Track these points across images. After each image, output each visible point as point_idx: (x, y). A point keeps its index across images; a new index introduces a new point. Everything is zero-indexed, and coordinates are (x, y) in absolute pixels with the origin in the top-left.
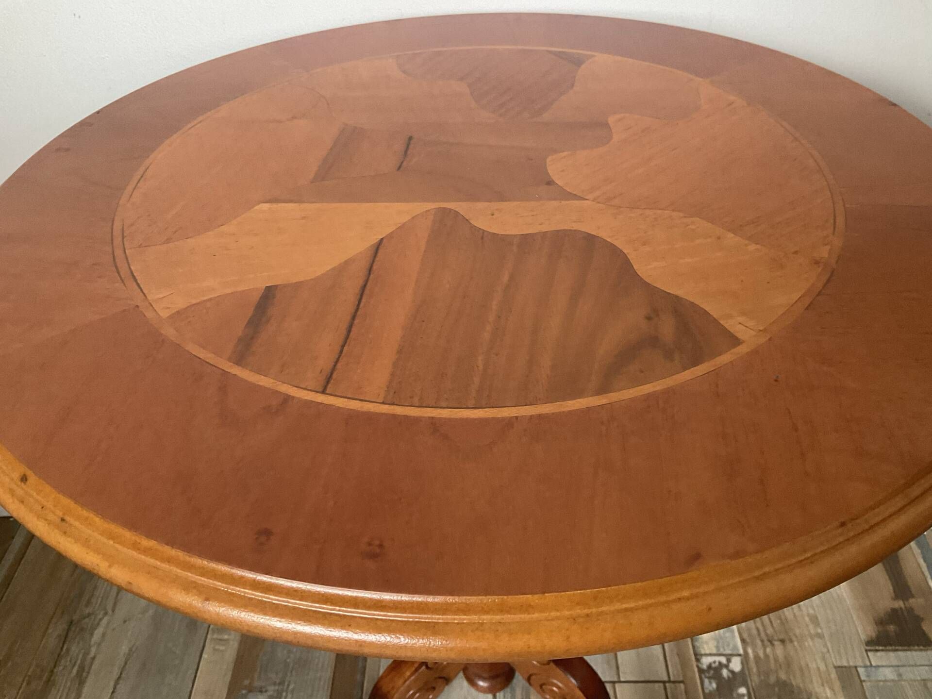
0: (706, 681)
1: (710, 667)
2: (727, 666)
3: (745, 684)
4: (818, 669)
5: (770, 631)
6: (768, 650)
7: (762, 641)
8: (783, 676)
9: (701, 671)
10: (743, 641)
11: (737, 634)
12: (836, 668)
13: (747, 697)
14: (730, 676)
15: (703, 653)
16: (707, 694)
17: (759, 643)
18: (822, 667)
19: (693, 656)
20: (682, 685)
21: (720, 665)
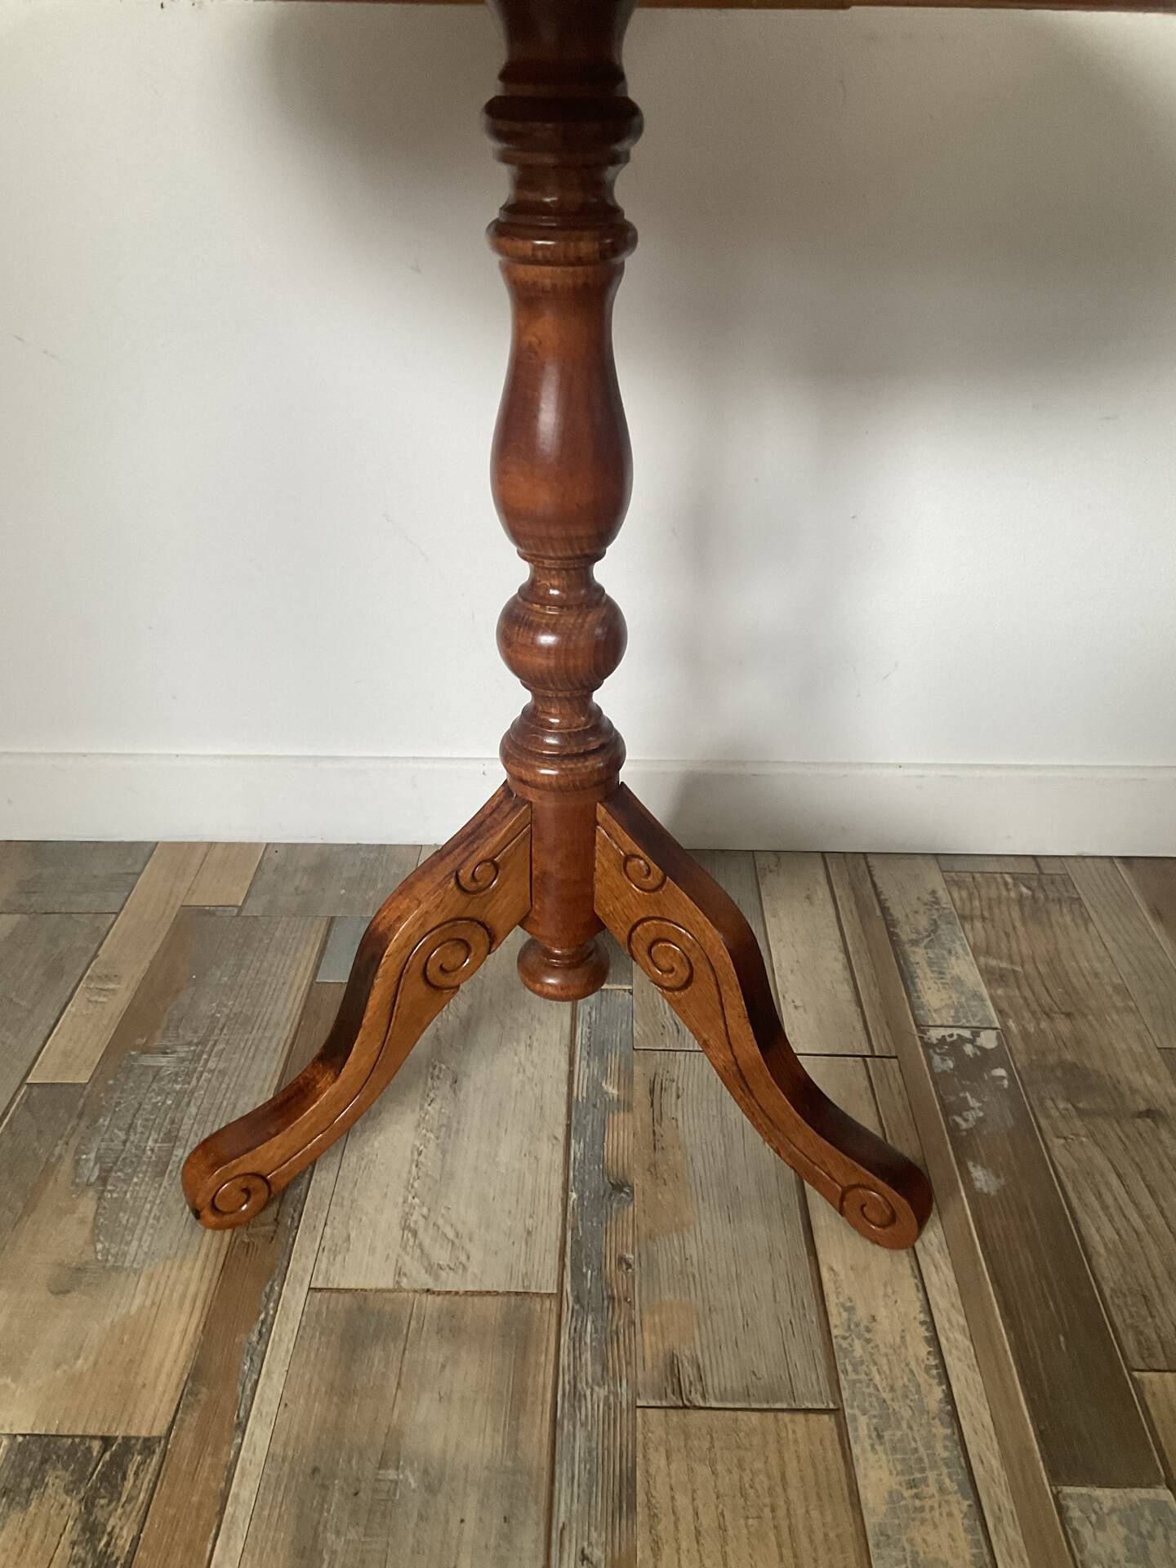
0: (937, 1059)
1: (943, 1040)
2: (972, 1042)
3: (1003, 1065)
4: (1130, 1050)
5: (1046, 1000)
6: (1043, 1025)
7: (1033, 1013)
8: (1069, 1057)
9: (927, 1045)
10: (1000, 1012)
11: (989, 1003)
12: (1158, 1049)
13: (1009, 1081)
14: (978, 1053)
15: (931, 1023)
16: (939, 1074)
17: (1027, 1015)
18: (1137, 1048)
19: (914, 1027)
20: (895, 1061)
21: (961, 1039)
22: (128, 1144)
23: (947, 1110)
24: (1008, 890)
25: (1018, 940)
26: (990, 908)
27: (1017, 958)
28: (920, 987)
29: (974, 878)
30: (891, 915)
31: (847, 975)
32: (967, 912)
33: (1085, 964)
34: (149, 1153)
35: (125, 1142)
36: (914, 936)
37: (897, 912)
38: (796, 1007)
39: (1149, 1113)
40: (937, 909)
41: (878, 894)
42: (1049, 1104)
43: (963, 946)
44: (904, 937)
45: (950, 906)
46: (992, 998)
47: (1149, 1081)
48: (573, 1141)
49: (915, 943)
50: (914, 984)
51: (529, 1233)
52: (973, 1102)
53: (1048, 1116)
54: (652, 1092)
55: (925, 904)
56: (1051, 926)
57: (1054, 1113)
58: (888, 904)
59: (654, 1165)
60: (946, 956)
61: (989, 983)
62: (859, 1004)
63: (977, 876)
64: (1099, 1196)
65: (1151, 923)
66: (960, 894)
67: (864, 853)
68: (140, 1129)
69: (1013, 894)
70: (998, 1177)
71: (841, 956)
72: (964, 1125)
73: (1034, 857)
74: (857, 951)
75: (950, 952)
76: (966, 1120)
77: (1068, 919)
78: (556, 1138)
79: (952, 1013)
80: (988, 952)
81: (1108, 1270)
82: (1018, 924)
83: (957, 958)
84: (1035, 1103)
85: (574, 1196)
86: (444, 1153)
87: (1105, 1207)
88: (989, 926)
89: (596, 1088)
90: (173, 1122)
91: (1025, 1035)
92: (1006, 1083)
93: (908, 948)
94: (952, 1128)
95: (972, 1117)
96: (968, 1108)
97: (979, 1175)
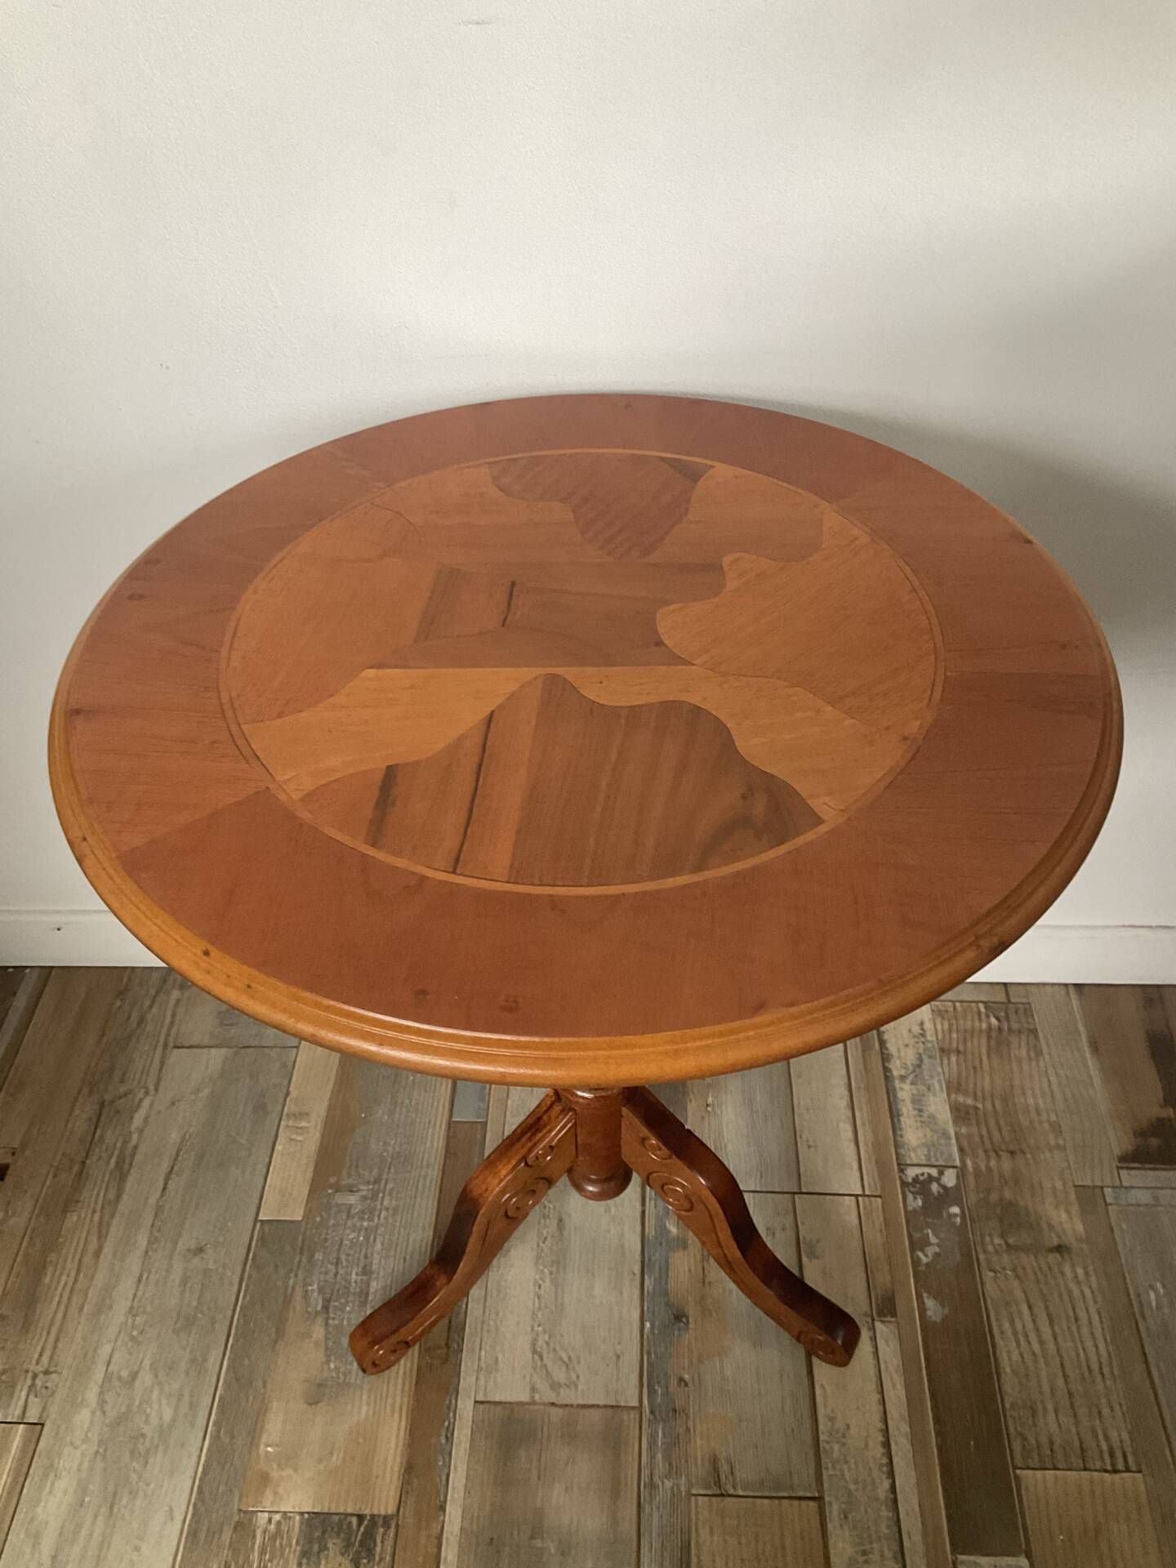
0: (910, 1197)
1: (916, 1179)
2: (938, 1180)
3: (960, 1204)
4: (1054, 1187)
5: (996, 1135)
6: (993, 1163)
7: (986, 1151)
8: (1007, 1193)
9: (904, 1184)
10: (961, 1150)
11: (954, 1141)
12: (1075, 1186)
13: (961, 1218)
15: (909, 1162)
16: (910, 1212)
17: (981, 1152)
18: (1059, 1185)
19: (895, 1164)
20: (879, 1200)
21: (930, 1178)
22: (339, 1277)
23: (914, 1246)
24: (981, 1020)
25: (982, 1074)
26: (965, 1042)
27: (979, 1094)
28: (903, 1125)
29: (954, 1009)
30: (887, 1048)
31: (850, 1114)
32: (946, 1046)
33: (1031, 1101)
34: (354, 1285)
35: (336, 1274)
36: (903, 1072)
37: (893, 1047)
38: (809, 1147)
39: (1059, 1248)
40: (923, 1043)
42: (988, 1239)
43: (939, 1081)
44: (895, 1073)
45: (934, 1039)
46: (957, 1136)
47: (1064, 1218)
48: (646, 1277)
49: (903, 1078)
50: (899, 1121)
51: (618, 1357)
52: (933, 1239)
53: (985, 1252)
55: (914, 1037)
56: (1010, 1060)
57: (990, 1248)
58: (885, 1038)
59: (703, 1298)
60: (926, 1092)
61: (956, 1120)
62: (857, 1143)
63: (957, 1006)
64: (1013, 1324)
65: (1088, 1055)
66: (942, 1024)
68: (344, 1264)
69: (984, 1025)
70: (944, 1307)
71: (846, 1093)
72: (924, 1260)
73: (1004, 985)
74: (859, 1088)
75: (929, 1089)
76: (926, 1256)
77: (1024, 1052)
78: (634, 1274)
79: (925, 1151)
80: (958, 1088)
81: (1011, 1387)
82: (985, 1058)
83: (935, 1095)
84: (978, 1239)
85: (648, 1325)
86: (556, 1287)
87: (1016, 1335)
88: (962, 1058)
89: (661, 1224)
90: (366, 1257)
92: (958, 1220)
93: (897, 1084)
94: (916, 1262)
95: (931, 1250)
96: (929, 1244)
97: (930, 1303)
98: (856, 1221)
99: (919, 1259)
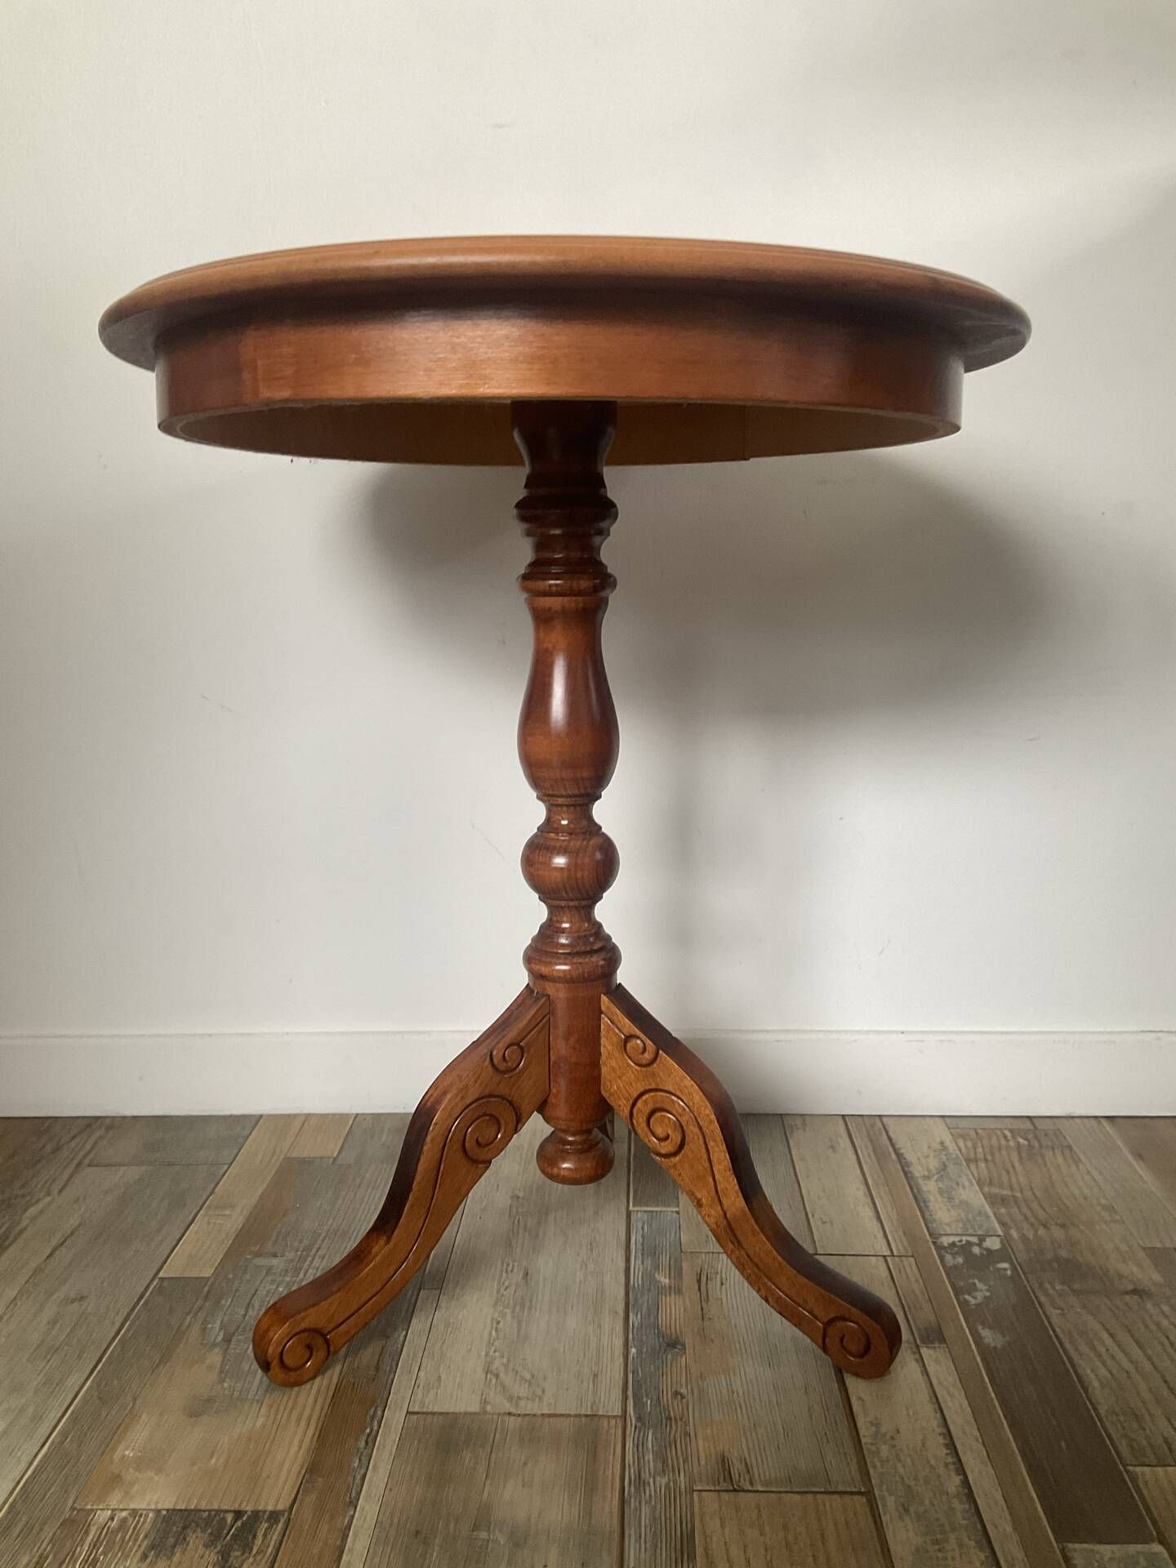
0: (948, 1258)
1: (953, 1244)
2: (980, 1245)
3: (1008, 1261)
4: (1118, 1249)
5: (1041, 1214)
6: (1041, 1232)
7: (1032, 1225)
8: (1063, 1253)
9: (939, 1248)
10: (1003, 1224)
11: (993, 1218)
12: (1144, 1249)
13: (1012, 1271)
14: (985, 1253)
15: (942, 1232)
16: (950, 1267)
17: (1025, 1226)
18: (1123, 1247)
19: (927, 1234)
20: (912, 1259)
21: (969, 1243)
23: (958, 1292)
24: (1008, 1141)
25: (1016, 1175)
26: (992, 1154)
27: (1016, 1186)
28: (932, 1208)
29: (977, 1133)
30: (905, 1159)
31: (869, 1201)
32: (972, 1155)
33: (1077, 1192)
36: (926, 1174)
37: (910, 1156)
38: (824, 1223)
39: (1135, 1292)
40: (946, 1155)
41: (893, 1145)
42: (1047, 1285)
43: (969, 1180)
44: (917, 1174)
45: (958, 1151)
46: (995, 1214)
47: (1135, 1269)
48: (631, 1315)
49: (928, 1178)
50: (927, 1207)
51: (596, 1375)
52: (979, 1285)
54: (699, 1281)
55: (935, 1151)
56: (1045, 1164)
57: (1052, 1293)
58: (902, 1151)
59: (703, 1330)
60: (955, 1186)
61: (992, 1204)
62: (879, 1218)
63: (980, 1131)
64: (1093, 1348)
65: (1134, 1163)
66: (965, 1143)
67: (880, 1116)
69: (1012, 1144)
70: (1004, 1336)
71: (863, 1188)
72: (973, 1301)
73: (1029, 1117)
74: (876, 1184)
75: (958, 1184)
76: (975, 1298)
77: (1060, 1160)
78: (616, 1312)
79: (961, 1225)
80: (991, 1183)
81: (1104, 1400)
82: (1016, 1163)
83: (964, 1188)
84: (1036, 1286)
85: (634, 1351)
86: (519, 1322)
87: (1099, 1356)
88: (991, 1165)
89: (649, 1277)
91: (1024, 1238)
92: (1009, 1272)
93: (921, 1181)
94: (964, 1305)
95: (980, 1296)
96: (976, 1290)
97: (987, 1335)
98: (887, 1273)
99: (966, 1301)
